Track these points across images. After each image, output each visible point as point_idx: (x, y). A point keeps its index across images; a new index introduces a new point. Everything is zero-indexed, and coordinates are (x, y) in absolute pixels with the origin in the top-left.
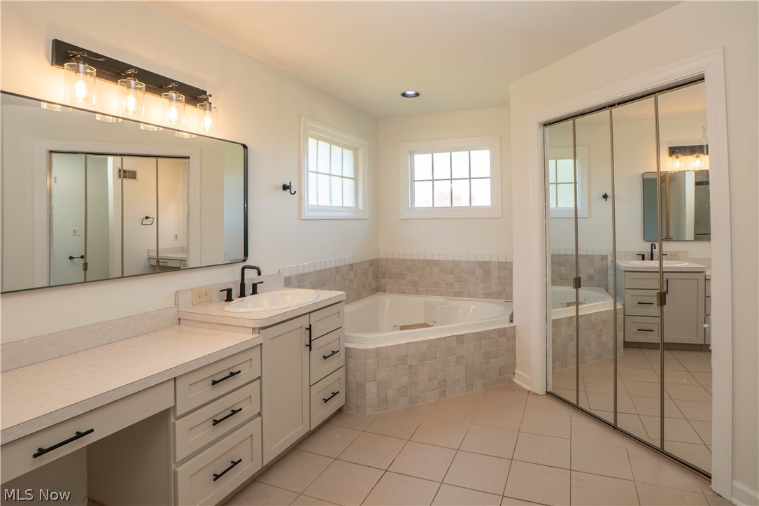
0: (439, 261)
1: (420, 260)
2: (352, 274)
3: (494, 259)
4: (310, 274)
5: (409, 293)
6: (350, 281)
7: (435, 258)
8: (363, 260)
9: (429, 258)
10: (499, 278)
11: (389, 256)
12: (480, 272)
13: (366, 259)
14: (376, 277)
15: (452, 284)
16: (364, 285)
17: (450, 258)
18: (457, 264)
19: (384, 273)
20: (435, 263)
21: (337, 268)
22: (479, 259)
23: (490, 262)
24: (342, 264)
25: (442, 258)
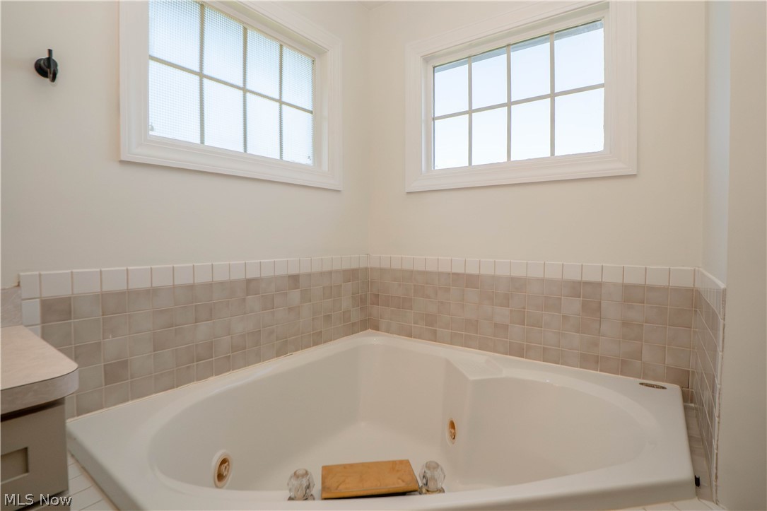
0: (478, 276)
1: (440, 274)
2: (295, 296)
3: (612, 278)
4: (152, 293)
5: (419, 337)
6: (290, 309)
7: (472, 270)
8: (327, 268)
9: (458, 269)
10: (626, 324)
11: (385, 265)
12: (573, 306)
13: (337, 267)
14: (361, 301)
15: (505, 327)
16: (328, 317)
17: (503, 272)
18: (518, 284)
19: (377, 296)
20: (470, 281)
21: (249, 281)
22: (574, 276)
23: (600, 285)
24: (267, 273)
25: (486, 271)
